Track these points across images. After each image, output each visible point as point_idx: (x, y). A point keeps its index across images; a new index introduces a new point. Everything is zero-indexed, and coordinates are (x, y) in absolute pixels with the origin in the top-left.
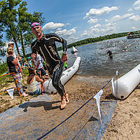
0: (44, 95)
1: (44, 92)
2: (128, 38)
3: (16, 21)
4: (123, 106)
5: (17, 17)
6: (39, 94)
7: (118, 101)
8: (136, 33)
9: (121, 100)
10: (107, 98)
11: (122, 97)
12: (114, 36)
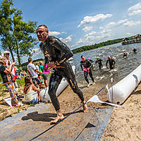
0: (41, 104)
1: (41, 101)
2: (123, 44)
3: (11, 30)
4: (120, 111)
5: (13, 26)
6: (35, 103)
7: (114, 107)
8: (131, 38)
11: (118, 103)
12: (109, 43)
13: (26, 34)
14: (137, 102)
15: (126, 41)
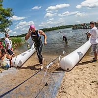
0: (12, 68)
1: (12, 66)
2: (73, 29)
4: (69, 75)
7: (65, 72)
8: (79, 25)
9: (67, 71)
10: (57, 70)
11: (68, 69)
12: (63, 27)
13: (4, 17)
14: (82, 69)
15: (75, 27)
